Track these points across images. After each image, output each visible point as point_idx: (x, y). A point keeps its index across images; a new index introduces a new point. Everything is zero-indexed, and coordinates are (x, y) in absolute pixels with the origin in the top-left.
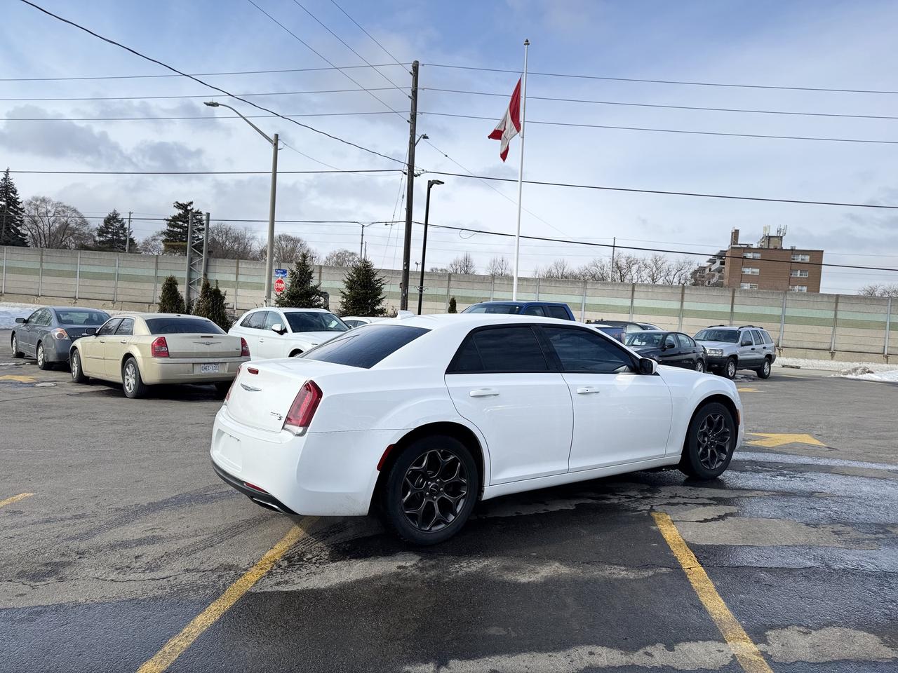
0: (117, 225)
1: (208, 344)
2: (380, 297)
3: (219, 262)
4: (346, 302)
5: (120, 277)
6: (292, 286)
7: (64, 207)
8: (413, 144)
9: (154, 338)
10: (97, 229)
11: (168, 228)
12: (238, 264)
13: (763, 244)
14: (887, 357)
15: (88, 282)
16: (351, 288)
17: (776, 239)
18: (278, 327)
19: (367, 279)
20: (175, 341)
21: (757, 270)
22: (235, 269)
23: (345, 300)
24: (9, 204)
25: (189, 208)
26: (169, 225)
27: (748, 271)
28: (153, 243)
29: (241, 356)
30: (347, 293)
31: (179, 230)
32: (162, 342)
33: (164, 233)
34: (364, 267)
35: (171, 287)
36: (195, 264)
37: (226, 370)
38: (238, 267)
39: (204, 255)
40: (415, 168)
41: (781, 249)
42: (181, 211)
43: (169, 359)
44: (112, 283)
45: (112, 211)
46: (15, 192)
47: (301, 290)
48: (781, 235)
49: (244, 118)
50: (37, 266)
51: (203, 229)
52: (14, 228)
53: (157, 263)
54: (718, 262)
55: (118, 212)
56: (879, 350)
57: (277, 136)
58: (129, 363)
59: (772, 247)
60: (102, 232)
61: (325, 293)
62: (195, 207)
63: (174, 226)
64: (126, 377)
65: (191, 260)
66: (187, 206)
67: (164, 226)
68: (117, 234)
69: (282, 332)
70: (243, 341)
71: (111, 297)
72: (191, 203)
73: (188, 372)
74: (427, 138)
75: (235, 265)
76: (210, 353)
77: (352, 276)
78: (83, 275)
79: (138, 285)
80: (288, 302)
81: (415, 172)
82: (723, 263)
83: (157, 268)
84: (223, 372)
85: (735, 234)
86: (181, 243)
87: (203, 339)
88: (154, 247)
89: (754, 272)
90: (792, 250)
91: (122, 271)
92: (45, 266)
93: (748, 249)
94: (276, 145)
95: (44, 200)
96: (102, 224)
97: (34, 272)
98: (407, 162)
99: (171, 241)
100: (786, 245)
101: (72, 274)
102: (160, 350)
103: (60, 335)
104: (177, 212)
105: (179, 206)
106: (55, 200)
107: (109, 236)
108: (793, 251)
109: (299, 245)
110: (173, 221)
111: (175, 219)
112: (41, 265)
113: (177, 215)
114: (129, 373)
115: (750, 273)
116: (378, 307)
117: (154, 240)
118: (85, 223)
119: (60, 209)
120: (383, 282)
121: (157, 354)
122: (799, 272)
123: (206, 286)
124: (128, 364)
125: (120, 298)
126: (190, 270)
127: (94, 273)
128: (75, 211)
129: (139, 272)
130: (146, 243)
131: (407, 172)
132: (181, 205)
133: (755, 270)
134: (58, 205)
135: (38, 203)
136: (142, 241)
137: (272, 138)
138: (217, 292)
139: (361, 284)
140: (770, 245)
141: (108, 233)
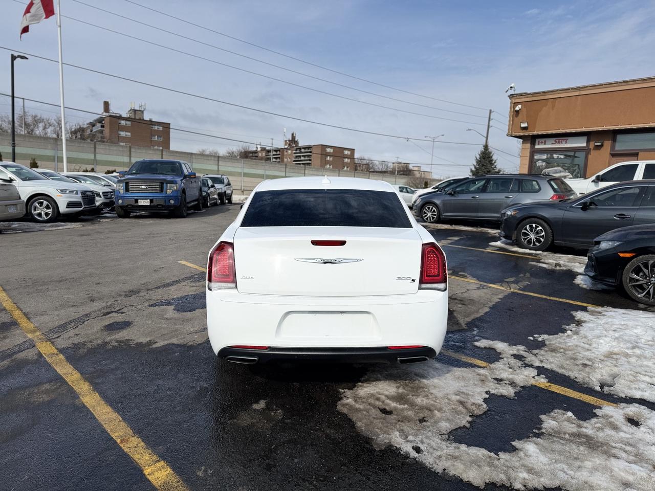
13: (131, 115)
14: (243, 192)
17: (140, 112)
21: (129, 134)
27: (123, 134)
41: (143, 120)
48: (143, 110)
54: (99, 125)
56: (239, 188)
59: (137, 118)
82: (102, 126)
85: (106, 105)
89: (126, 135)
90: (151, 121)
93: (120, 118)
100: (147, 117)
108: (151, 123)
115: (124, 136)
122: (156, 136)
133: (128, 134)
140: (136, 116)
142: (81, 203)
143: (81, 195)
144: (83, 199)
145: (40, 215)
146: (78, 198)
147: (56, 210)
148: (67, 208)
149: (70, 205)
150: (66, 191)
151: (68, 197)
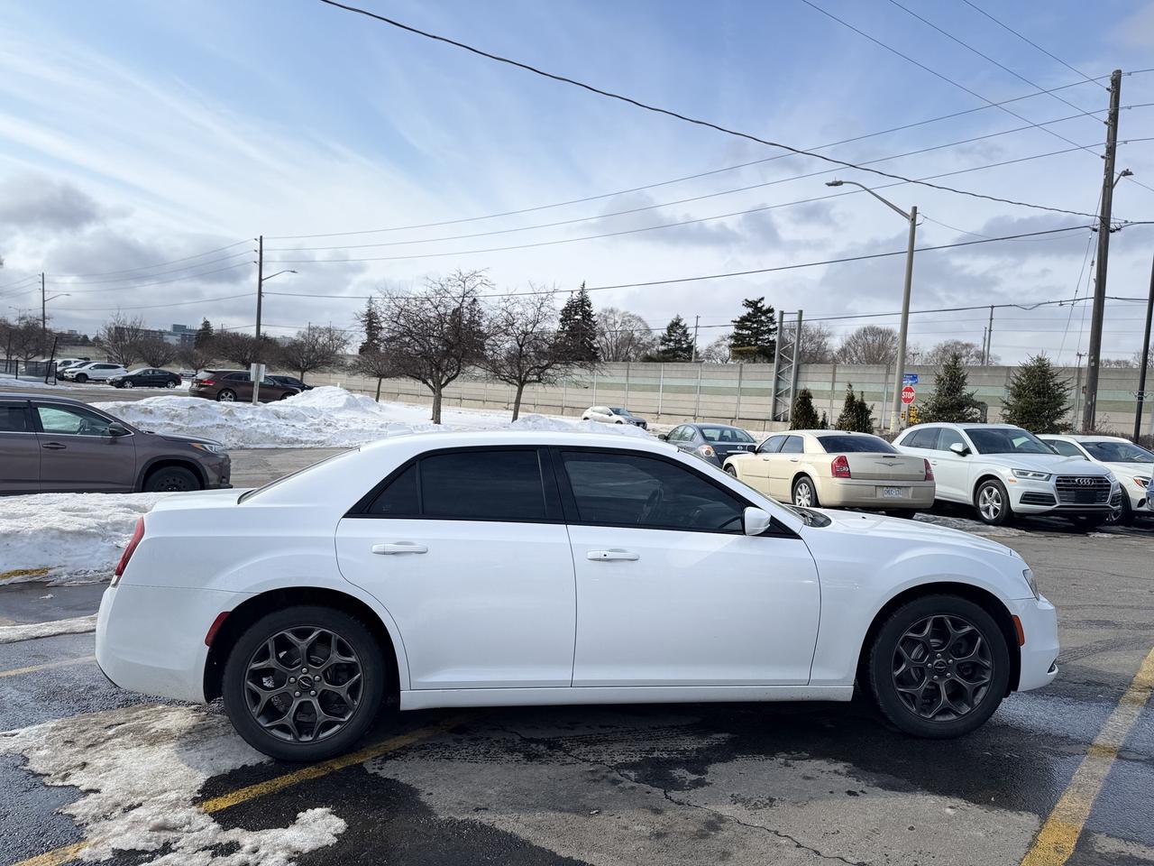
0: (680, 331)
1: (890, 465)
2: (1062, 407)
3: (811, 368)
4: (1011, 415)
5: (702, 390)
6: (940, 395)
7: (630, 316)
8: (1109, 186)
9: (833, 457)
10: (660, 337)
11: (736, 331)
12: (835, 370)
15: (671, 396)
16: (1018, 396)
18: (958, 447)
19: (1043, 382)
20: (856, 460)
22: (831, 375)
23: (1008, 412)
24: (584, 317)
25: (759, 305)
26: (737, 327)
28: (717, 349)
29: (926, 479)
30: (1011, 403)
31: (747, 332)
32: (842, 461)
33: (731, 337)
34: (1039, 367)
35: (805, 401)
36: (783, 372)
37: (910, 495)
38: (834, 374)
39: (794, 361)
40: (1112, 220)
42: (750, 310)
43: (850, 480)
44: (694, 397)
45: (675, 316)
46: (589, 306)
47: (951, 400)
49: (869, 191)
50: (623, 380)
51: (776, 329)
52: (588, 342)
53: (741, 372)
55: (681, 317)
57: (915, 209)
58: (801, 482)
60: (664, 340)
61: (982, 403)
62: (766, 304)
63: (741, 328)
64: (797, 497)
65: (779, 367)
66: (757, 303)
67: (732, 330)
68: (679, 341)
69: (966, 452)
70: (926, 462)
71: (692, 412)
72: (762, 299)
73: (871, 495)
74: (1131, 174)
75: (831, 370)
76: (894, 475)
77: (1019, 379)
78: (667, 389)
79: (720, 399)
80: (934, 416)
81: (1112, 226)
83: (740, 379)
84: (906, 498)
86: (749, 347)
87: (887, 459)
88: (718, 354)
91: (704, 383)
92: (631, 381)
94: (914, 220)
95: (612, 311)
96: (665, 332)
97: (620, 387)
98: (1099, 214)
99: (739, 346)
101: (655, 389)
102: (841, 469)
103: (708, 452)
104: (746, 311)
105: (749, 304)
106: (622, 310)
107: (672, 344)
109: (890, 339)
110: (741, 323)
111: (744, 319)
112: (627, 380)
113: (745, 315)
114: (801, 493)
116: (1057, 422)
117: (718, 345)
118: (648, 331)
119: (626, 319)
120: (1067, 387)
121: (837, 474)
123: (850, 399)
124: (799, 484)
125: (702, 413)
126: (778, 380)
127: (677, 387)
128: (640, 319)
129: (722, 384)
130: (709, 350)
131: (1098, 227)
132: (750, 302)
134: (624, 315)
135: (607, 314)
136: (705, 348)
137: (909, 212)
138: (862, 406)
139: (1033, 390)
141: (670, 341)
142: (1053, 497)
143: (1054, 484)
144: (1058, 489)
145: (987, 510)
146: (1048, 487)
147: (1005, 505)
148: (1021, 502)
149: (1028, 498)
150: (1027, 474)
151: (1025, 485)
